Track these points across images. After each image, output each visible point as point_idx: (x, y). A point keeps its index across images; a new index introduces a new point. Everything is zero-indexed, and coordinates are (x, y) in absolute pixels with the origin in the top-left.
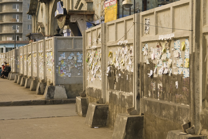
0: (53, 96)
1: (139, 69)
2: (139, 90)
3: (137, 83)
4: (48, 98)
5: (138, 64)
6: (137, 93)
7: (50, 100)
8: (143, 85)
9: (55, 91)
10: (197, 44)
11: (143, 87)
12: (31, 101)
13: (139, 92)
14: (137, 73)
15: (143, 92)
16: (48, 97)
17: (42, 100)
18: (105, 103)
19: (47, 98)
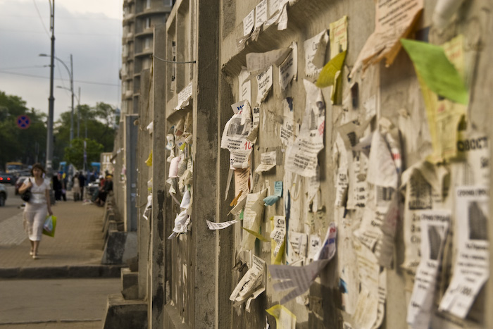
0: (121, 257)
1: (161, 207)
2: (160, 276)
3: (156, 254)
4: (109, 262)
5: (159, 191)
6: (153, 288)
7: (111, 267)
8: (168, 263)
9: (126, 245)
10: (205, 117)
11: (168, 269)
12: (66, 267)
13: (160, 284)
14: (157, 221)
15: (170, 284)
16: (107, 259)
17: (92, 267)
18: (142, 299)
19: (105, 262)
